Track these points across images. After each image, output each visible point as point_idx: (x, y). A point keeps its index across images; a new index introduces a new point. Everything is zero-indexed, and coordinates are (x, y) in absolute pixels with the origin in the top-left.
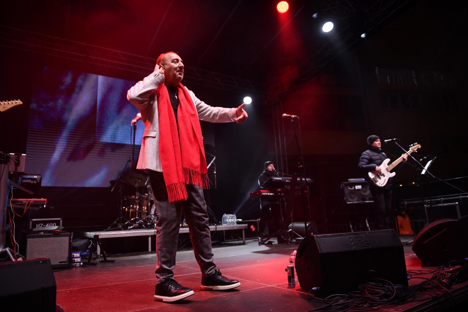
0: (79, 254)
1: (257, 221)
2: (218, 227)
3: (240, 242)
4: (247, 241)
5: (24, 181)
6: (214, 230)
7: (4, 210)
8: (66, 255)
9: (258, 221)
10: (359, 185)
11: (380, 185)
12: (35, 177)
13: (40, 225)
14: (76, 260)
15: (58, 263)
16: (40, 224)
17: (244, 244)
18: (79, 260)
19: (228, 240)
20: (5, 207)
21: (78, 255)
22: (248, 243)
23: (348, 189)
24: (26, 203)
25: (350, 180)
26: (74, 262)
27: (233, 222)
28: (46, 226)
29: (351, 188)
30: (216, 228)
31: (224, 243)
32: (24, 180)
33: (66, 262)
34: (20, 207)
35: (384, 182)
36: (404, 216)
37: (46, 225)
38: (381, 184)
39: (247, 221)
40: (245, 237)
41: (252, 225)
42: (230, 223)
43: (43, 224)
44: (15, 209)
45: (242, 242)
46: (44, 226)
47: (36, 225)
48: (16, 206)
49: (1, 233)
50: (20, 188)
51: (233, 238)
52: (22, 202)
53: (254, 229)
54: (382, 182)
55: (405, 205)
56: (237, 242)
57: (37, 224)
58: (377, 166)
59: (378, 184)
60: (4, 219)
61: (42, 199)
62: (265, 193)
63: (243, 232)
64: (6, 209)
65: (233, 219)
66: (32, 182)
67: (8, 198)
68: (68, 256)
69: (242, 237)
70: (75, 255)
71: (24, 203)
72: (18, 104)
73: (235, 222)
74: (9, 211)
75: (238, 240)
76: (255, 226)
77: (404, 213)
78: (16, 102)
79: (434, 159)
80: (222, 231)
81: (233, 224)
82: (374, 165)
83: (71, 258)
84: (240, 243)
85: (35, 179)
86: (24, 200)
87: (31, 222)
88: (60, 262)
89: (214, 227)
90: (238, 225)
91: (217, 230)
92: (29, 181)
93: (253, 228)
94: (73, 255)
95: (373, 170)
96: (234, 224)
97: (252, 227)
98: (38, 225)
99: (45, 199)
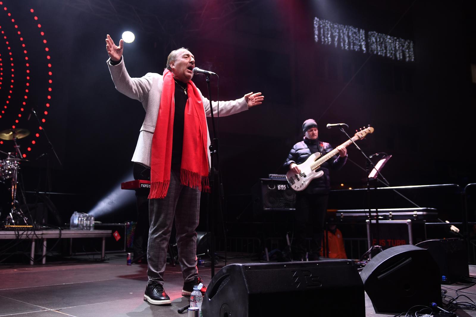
1: (124, 226)
2: (63, 232)
3: (96, 257)
4: (108, 256)
6: (58, 236)
9: (127, 225)
10: (284, 184)
17: (102, 261)
19: (77, 254)
22: (109, 259)
23: (268, 188)
25: (271, 176)
27: (88, 225)
29: (271, 188)
30: (60, 234)
31: (69, 257)
36: (334, 233)
39: (109, 224)
40: (106, 250)
41: (117, 231)
42: (83, 226)
45: (99, 257)
51: (85, 251)
53: (118, 238)
55: (342, 218)
56: (91, 257)
59: (293, 187)
62: (145, 185)
63: (104, 242)
65: (89, 222)
69: (100, 250)
73: (91, 225)
75: (94, 254)
76: (121, 234)
77: (333, 228)
79: (389, 158)
80: (68, 239)
81: (88, 228)
84: (96, 259)
89: (57, 232)
90: (97, 232)
91: (62, 237)
93: (118, 236)
96: (90, 229)
97: (116, 234)
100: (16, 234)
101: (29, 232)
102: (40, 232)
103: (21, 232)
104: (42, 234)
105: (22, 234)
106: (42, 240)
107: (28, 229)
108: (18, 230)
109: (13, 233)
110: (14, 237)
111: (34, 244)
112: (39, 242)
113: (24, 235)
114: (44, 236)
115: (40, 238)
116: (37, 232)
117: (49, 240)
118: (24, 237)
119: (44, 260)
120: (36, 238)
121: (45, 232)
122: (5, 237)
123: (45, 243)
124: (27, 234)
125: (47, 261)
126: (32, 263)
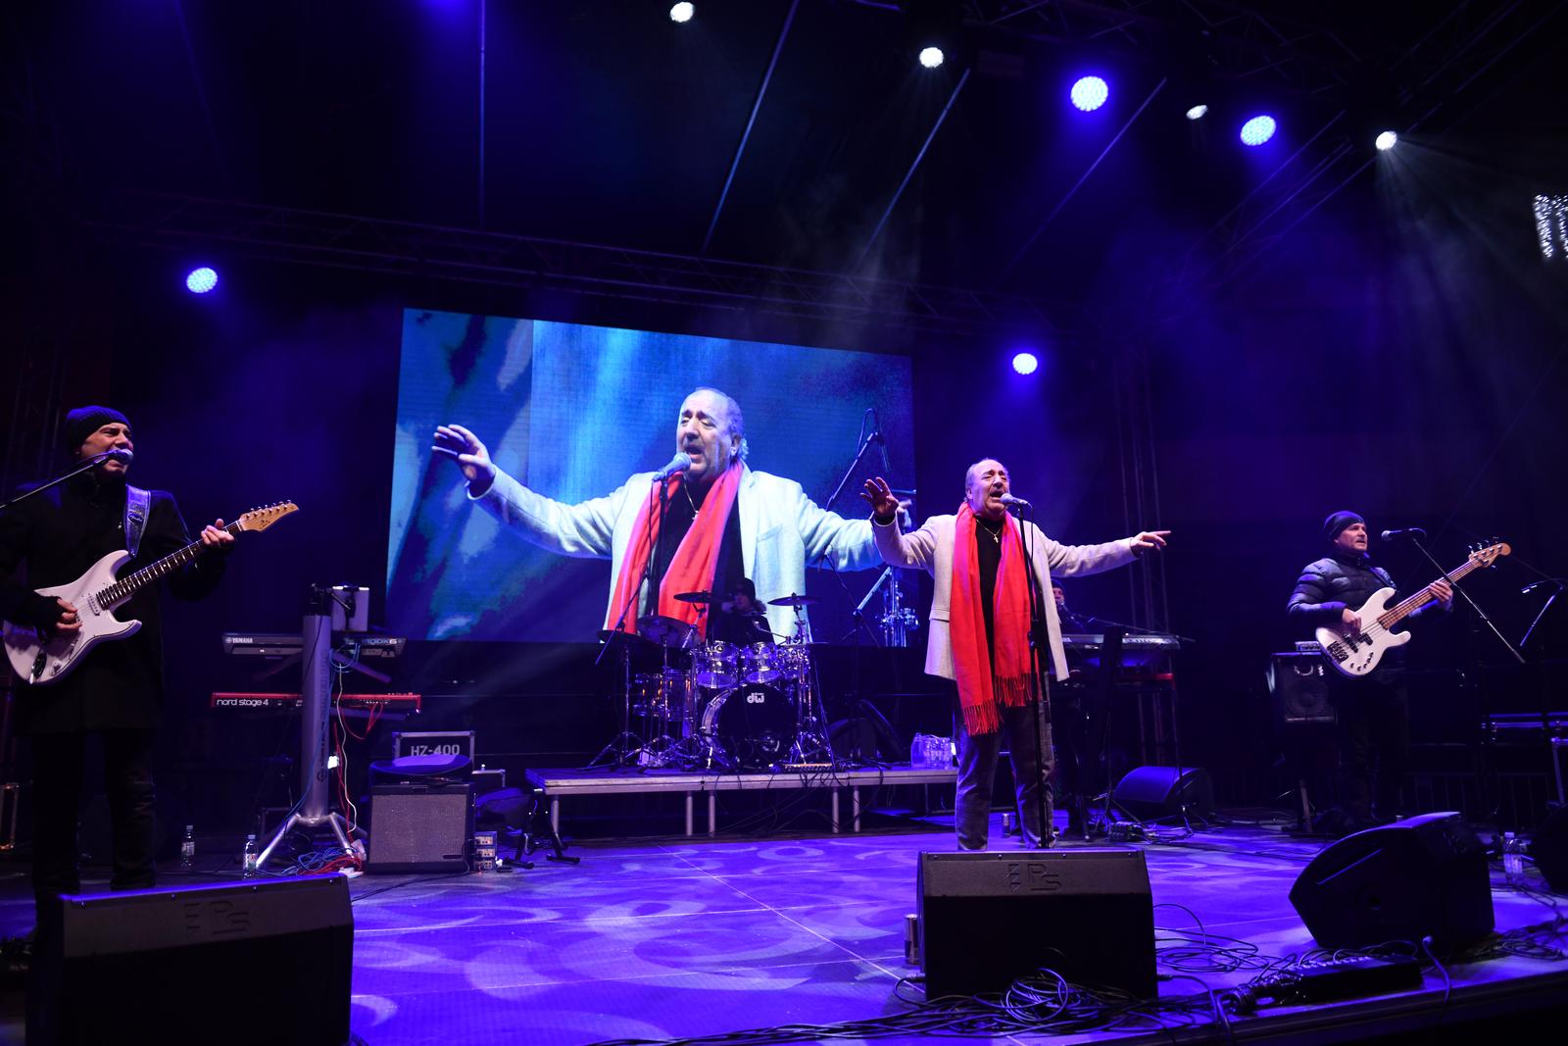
0: (491, 838)
2: (886, 774)
5: (368, 652)
6: (876, 782)
7: (323, 723)
8: (461, 840)
11: (1354, 671)
12: (393, 641)
13: (421, 750)
14: (484, 852)
15: (442, 860)
16: (420, 745)
18: (491, 853)
20: (324, 718)
21: (489, 840)
24: (372, 705)
26: (480, 858)
27: (939, 759)
28: (435, 752)
30: (882, 778)
32: (367, 650)
33: (459, 857)
34: (358, 714)
35: (1369, 660)
37: (434, 749)
38: (1356, 667)
43: (426, 748)
44: (346, 719)
46: (430, 751)
47: (410, 749)
48: (350, 713)
49: (318, 779)
50: (358, 669)
52: (363, 703)
54: (1359, 662)
55: (1494, 735)
57: (413, 747)
58: (1346, 607)
59: (1345, 665)
60: (323, 745)
61: (410, 696)
64: (327, 720)
65: (941, 749)
66: (385, 654)
67: (332, 693)
68: (463, 843)
70: (482, 840)
71: (368, 705)
72: (289, 511)
73: (946, 759)
74: (335, 725)
78: (285, 508)
81: (940, 765)
82: (1337, 604)
83: (471, 849)
85: (392, 648)
86: (368, 698)
87: (398, 742)
88: (445, 857)
89: (877, 774)
91: (884, 783)
92: (378, 652)
94: (478, 842)
95: (1333, 621)
96: (943, 767)
98: (415, 749)
99: (416, 696)
100: (801, 780)
101: (825, 776)
102: (844, 775)
103: (810, 776)
104: (849, 778)
105: (813, 779)
106: (850, 789)
107: (824, 770)
108: (805, 772)
109: (796, 777)
110: (799, 785)
111: (835, 796)
112: (846, 792)
113: (816, 779)
114: (852, 783)
115: (846, 785)
116: (839, 776)
117: (862, 789)
118: (816, 784)
119: (857, 824)
120: (838, 785)
121: (852, 774)
122: (785, 784)
123: (856, 794)
124: (821, 779)
125: (862, 826)
126: (836, 830)
